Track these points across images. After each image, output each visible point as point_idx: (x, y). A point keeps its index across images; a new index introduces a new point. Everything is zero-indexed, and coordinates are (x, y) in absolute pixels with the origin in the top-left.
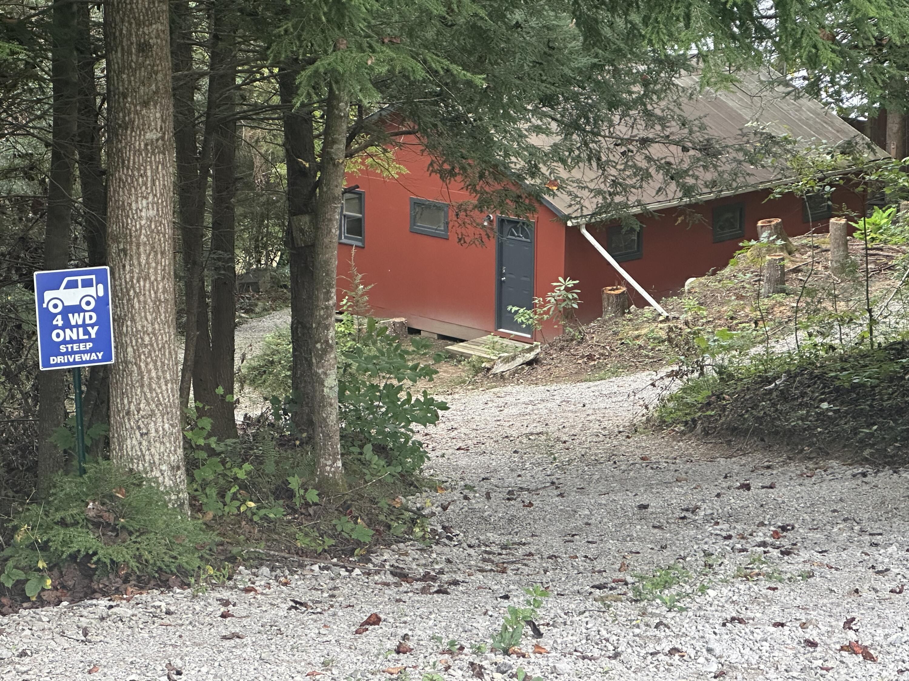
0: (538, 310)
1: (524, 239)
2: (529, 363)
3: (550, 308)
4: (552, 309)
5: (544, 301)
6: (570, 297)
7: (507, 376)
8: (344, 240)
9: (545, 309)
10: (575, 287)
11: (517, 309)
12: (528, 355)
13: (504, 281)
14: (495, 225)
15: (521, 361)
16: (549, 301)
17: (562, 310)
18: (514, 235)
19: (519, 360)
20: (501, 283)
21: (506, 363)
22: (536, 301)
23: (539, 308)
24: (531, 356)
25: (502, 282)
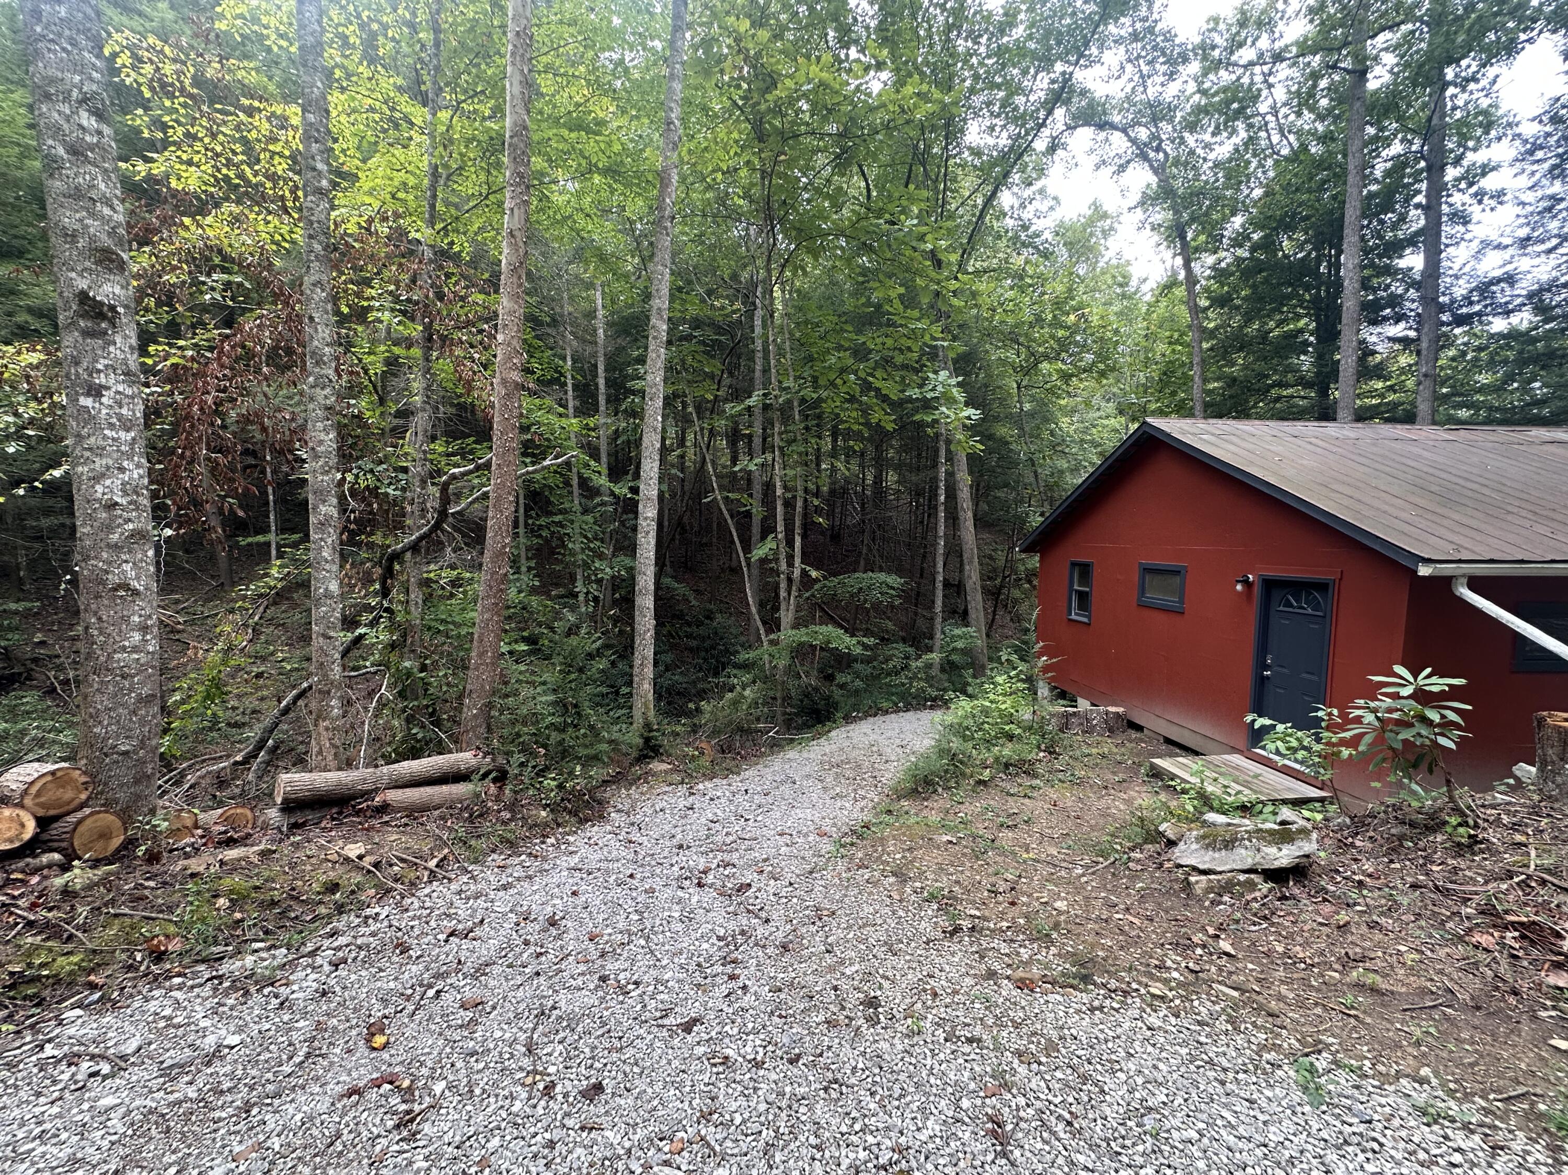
0: (1326, 734)
1: (1310, 611)
2: (1277, 876)
3: (1362, 735)
4: (1368, 739)
5: (1343, 715)
6: (1434, 716)
7: (1198, 889)
8: (1073, 617)
9: (1347, 735)
10: (1454, 693)
11: (1267, 722)
12: (1272, 851)
13: (1267, 677)
14: (1257, 590)
15: (1248, 863)
16: (1358, 720)
17: (1399, 746)
18: (1291, 606)
19: (1243, 857)
20: (1262, 681)
21: (1207, 847)
22: (1320, 714)
23: (1328, 728)
24: (1283, 856)
25: (1263, 679)
